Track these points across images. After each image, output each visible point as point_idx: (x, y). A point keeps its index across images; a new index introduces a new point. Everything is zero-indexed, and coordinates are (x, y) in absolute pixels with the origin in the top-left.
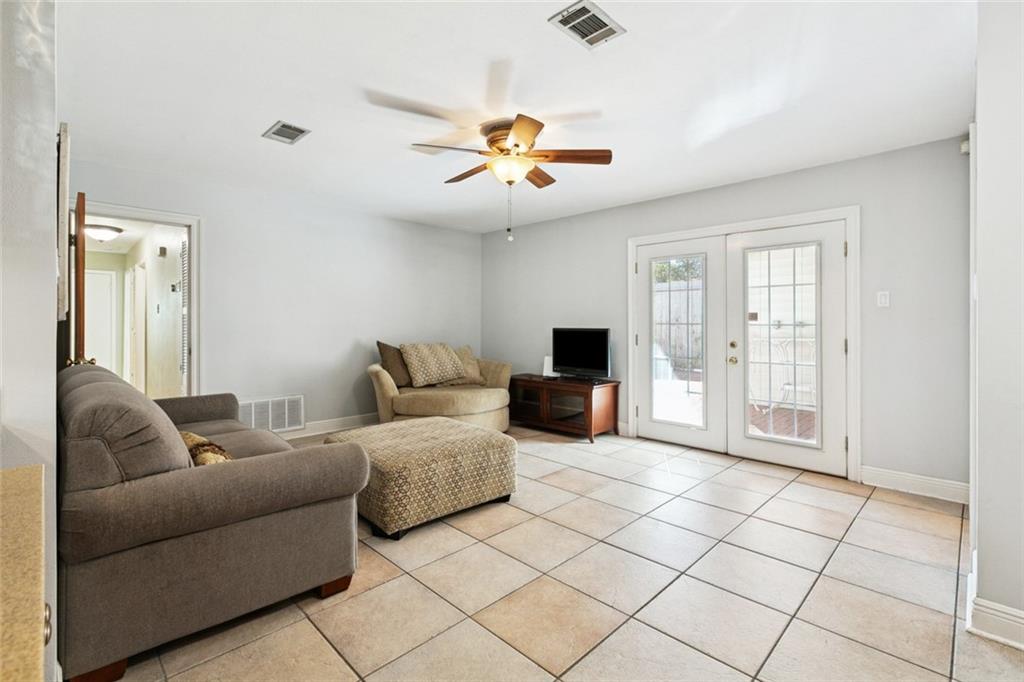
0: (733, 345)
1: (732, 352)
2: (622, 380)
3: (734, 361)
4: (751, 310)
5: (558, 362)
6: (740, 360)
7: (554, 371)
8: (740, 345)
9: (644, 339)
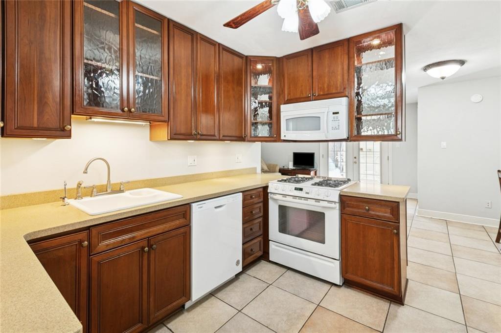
0: (355, 158)
1: (355, 160)
2: (318, 169)
3: (355, 163)
4: (361, 147)
5: (295, 164)
6: (358, 162)
7: (294, 167)
8: (357, 158)
9: (325, 156)
